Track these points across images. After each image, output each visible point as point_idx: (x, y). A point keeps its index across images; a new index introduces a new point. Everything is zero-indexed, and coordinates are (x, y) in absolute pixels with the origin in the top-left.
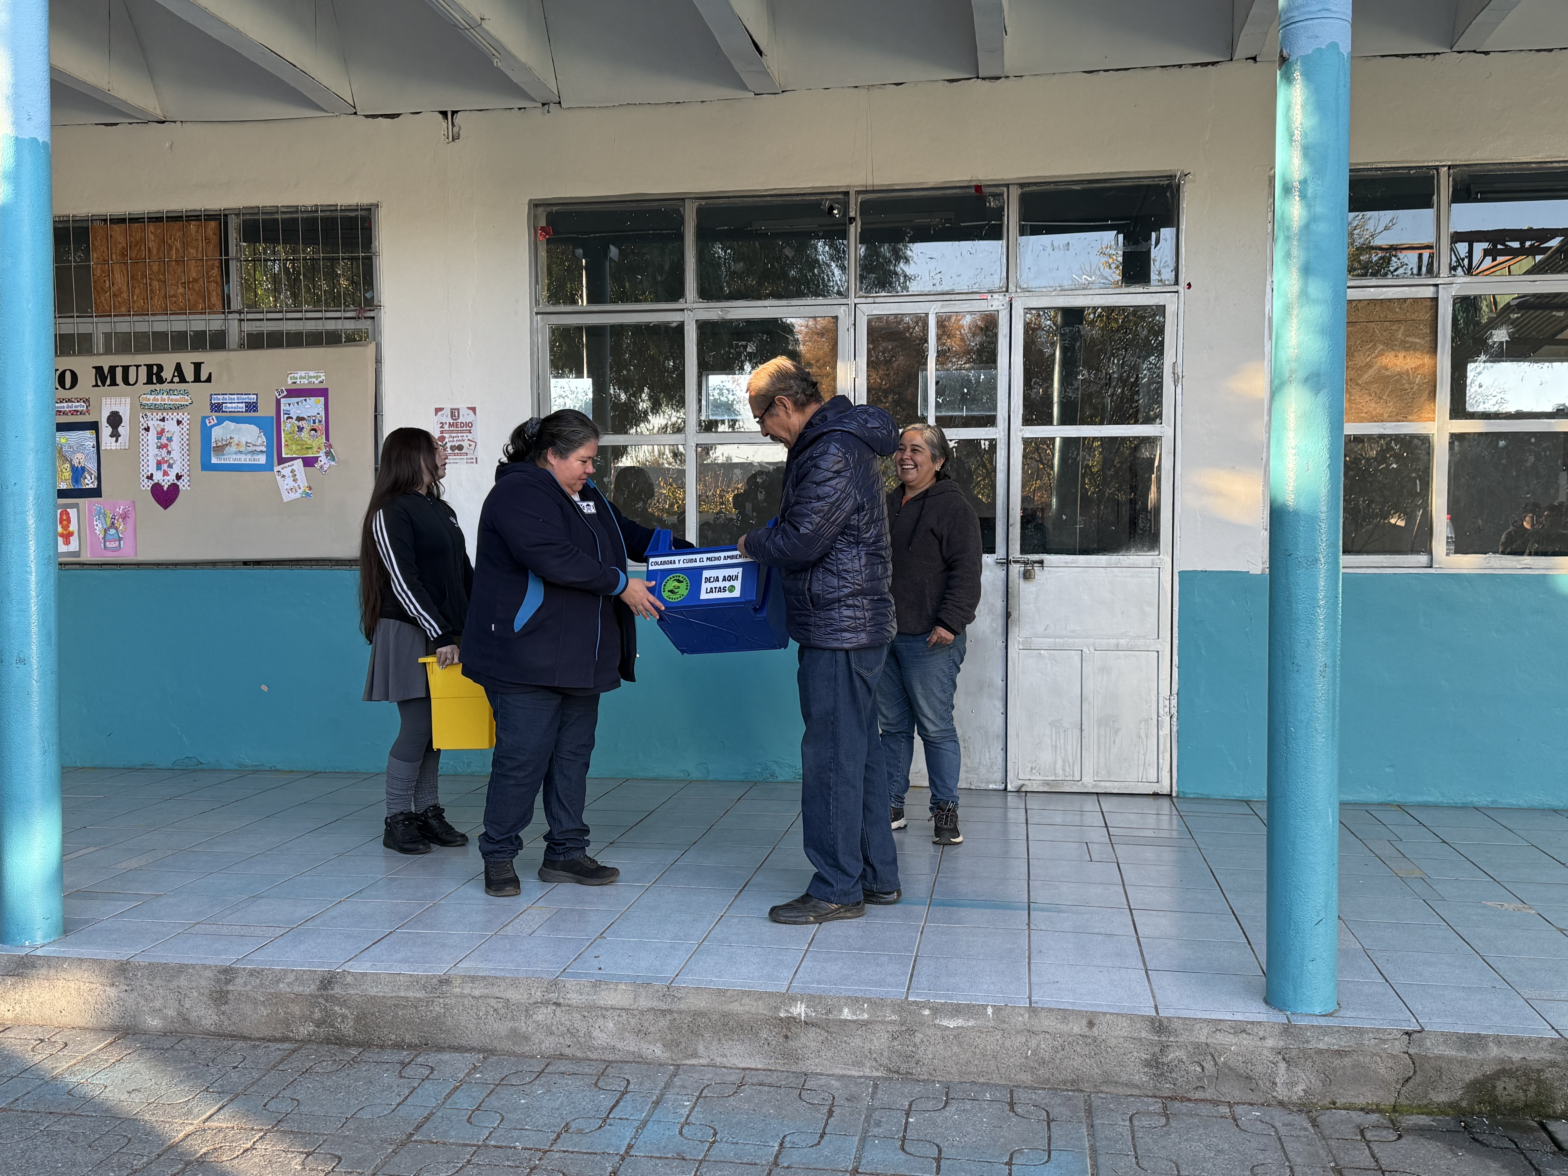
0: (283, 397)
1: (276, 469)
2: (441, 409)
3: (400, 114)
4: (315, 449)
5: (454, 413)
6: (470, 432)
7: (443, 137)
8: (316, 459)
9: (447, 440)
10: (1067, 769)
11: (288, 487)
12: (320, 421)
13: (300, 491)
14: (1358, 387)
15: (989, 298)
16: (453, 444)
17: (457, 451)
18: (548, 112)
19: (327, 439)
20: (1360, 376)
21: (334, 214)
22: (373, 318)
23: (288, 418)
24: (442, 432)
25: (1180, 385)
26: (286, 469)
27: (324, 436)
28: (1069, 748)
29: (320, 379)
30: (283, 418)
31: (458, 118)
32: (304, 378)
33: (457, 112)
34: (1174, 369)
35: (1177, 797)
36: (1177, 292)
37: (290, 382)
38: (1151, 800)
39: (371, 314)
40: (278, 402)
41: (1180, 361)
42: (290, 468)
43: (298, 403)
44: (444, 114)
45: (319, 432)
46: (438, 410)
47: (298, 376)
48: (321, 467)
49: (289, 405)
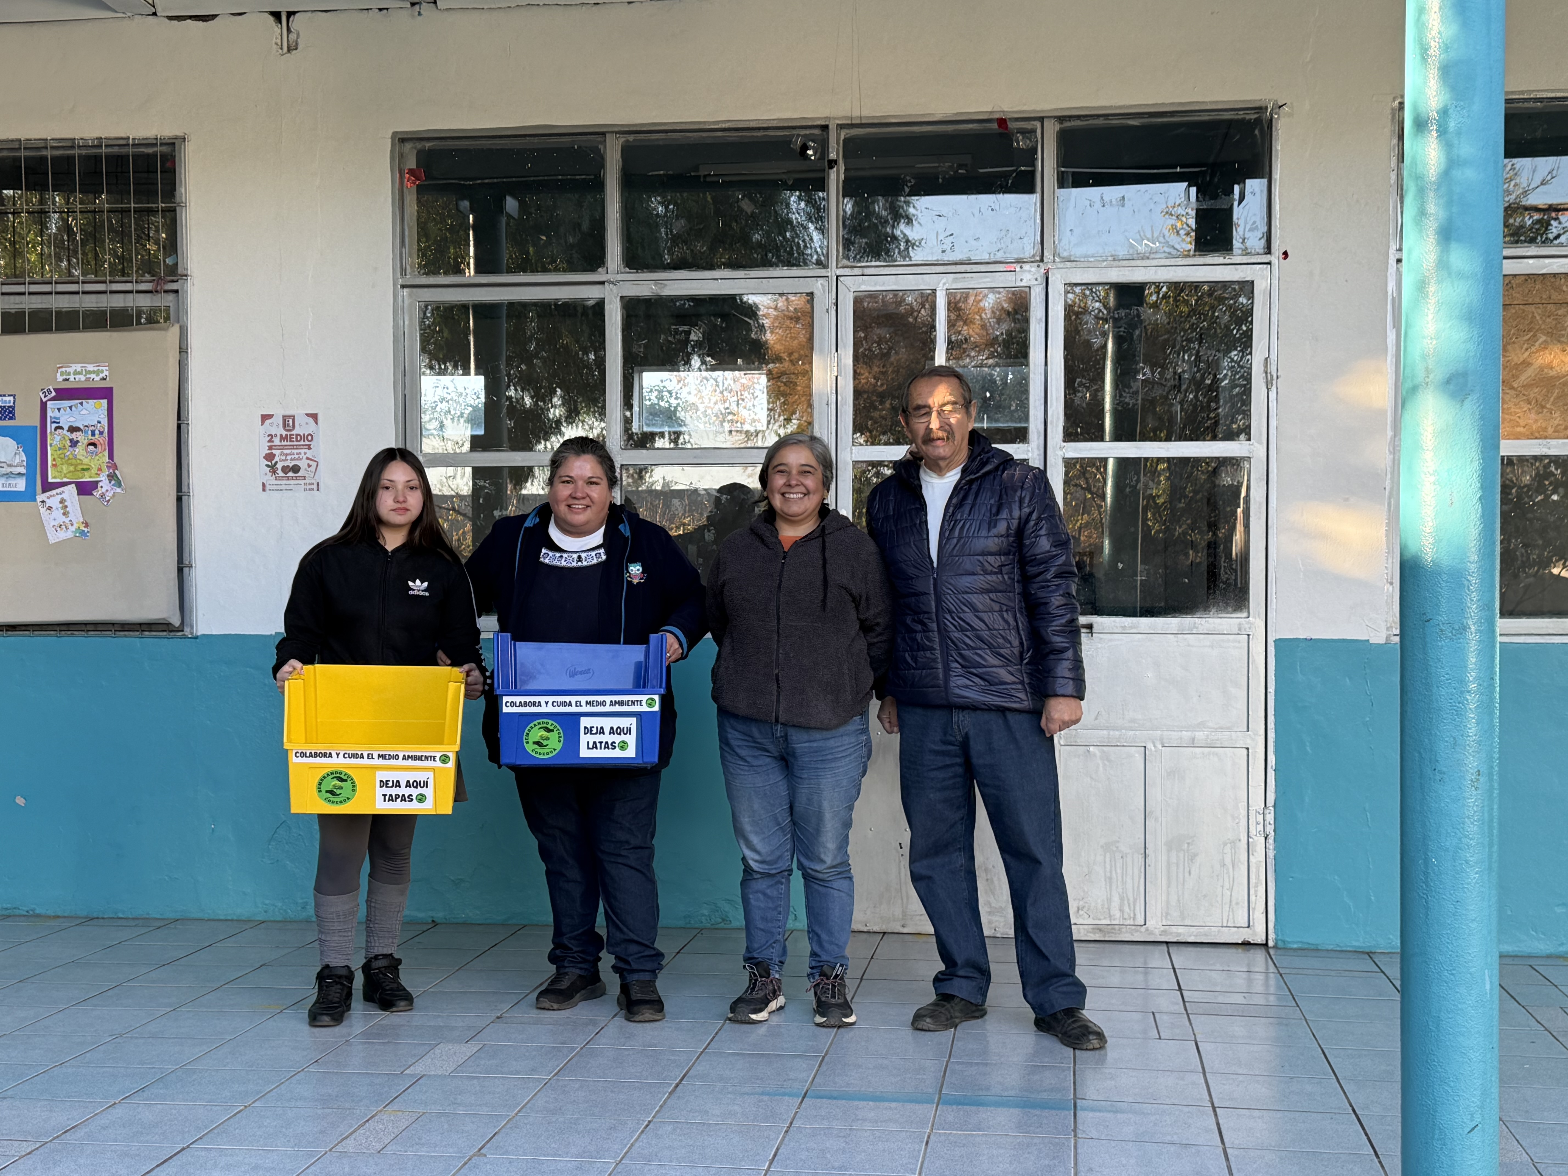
0: (51, 399)
1: (40, 497)
2: (270, 416)
3: (216, 16)
4: (94, 471)
5: (288, 421)
6: (309, 448)
7: (275, 46)
8: (94, 485)
9: (277, 459)
10: (1126, 909)
11: (56, 523)
12: (101, 433)
13: (73, 529)
14: (1512, 392)
15: (1018, 269)
16: (286, 464)
17: (291, 474)
18: (419, 14)
19: (111, 456)
20: (1515, 377)
21: (124, 151)
22: (176, 291)
23: (56, 428)
24: (270, 448)
25: (1274, 389)
26: (53, 499)
27: (106, 453)
28: (1129, 881)
29: (101, 375)
30: (50, 427)
31: (296, 21)
32: (79, 373)
33: (294, 13)
34: (1266, 366)
35: (1275, 947)
36: (1269, 263)
37: (60, 378)
38: (1239, 952)
39: (174, 286)
40: (44, 406)
41: (1273, 357)
42: (60, 497)
43: (71, 408)
44: (277, 15)
45: (99, 447)
46: (265, 418)
47: (71, 370)
48: (103, 496)
49: (59, 410)
